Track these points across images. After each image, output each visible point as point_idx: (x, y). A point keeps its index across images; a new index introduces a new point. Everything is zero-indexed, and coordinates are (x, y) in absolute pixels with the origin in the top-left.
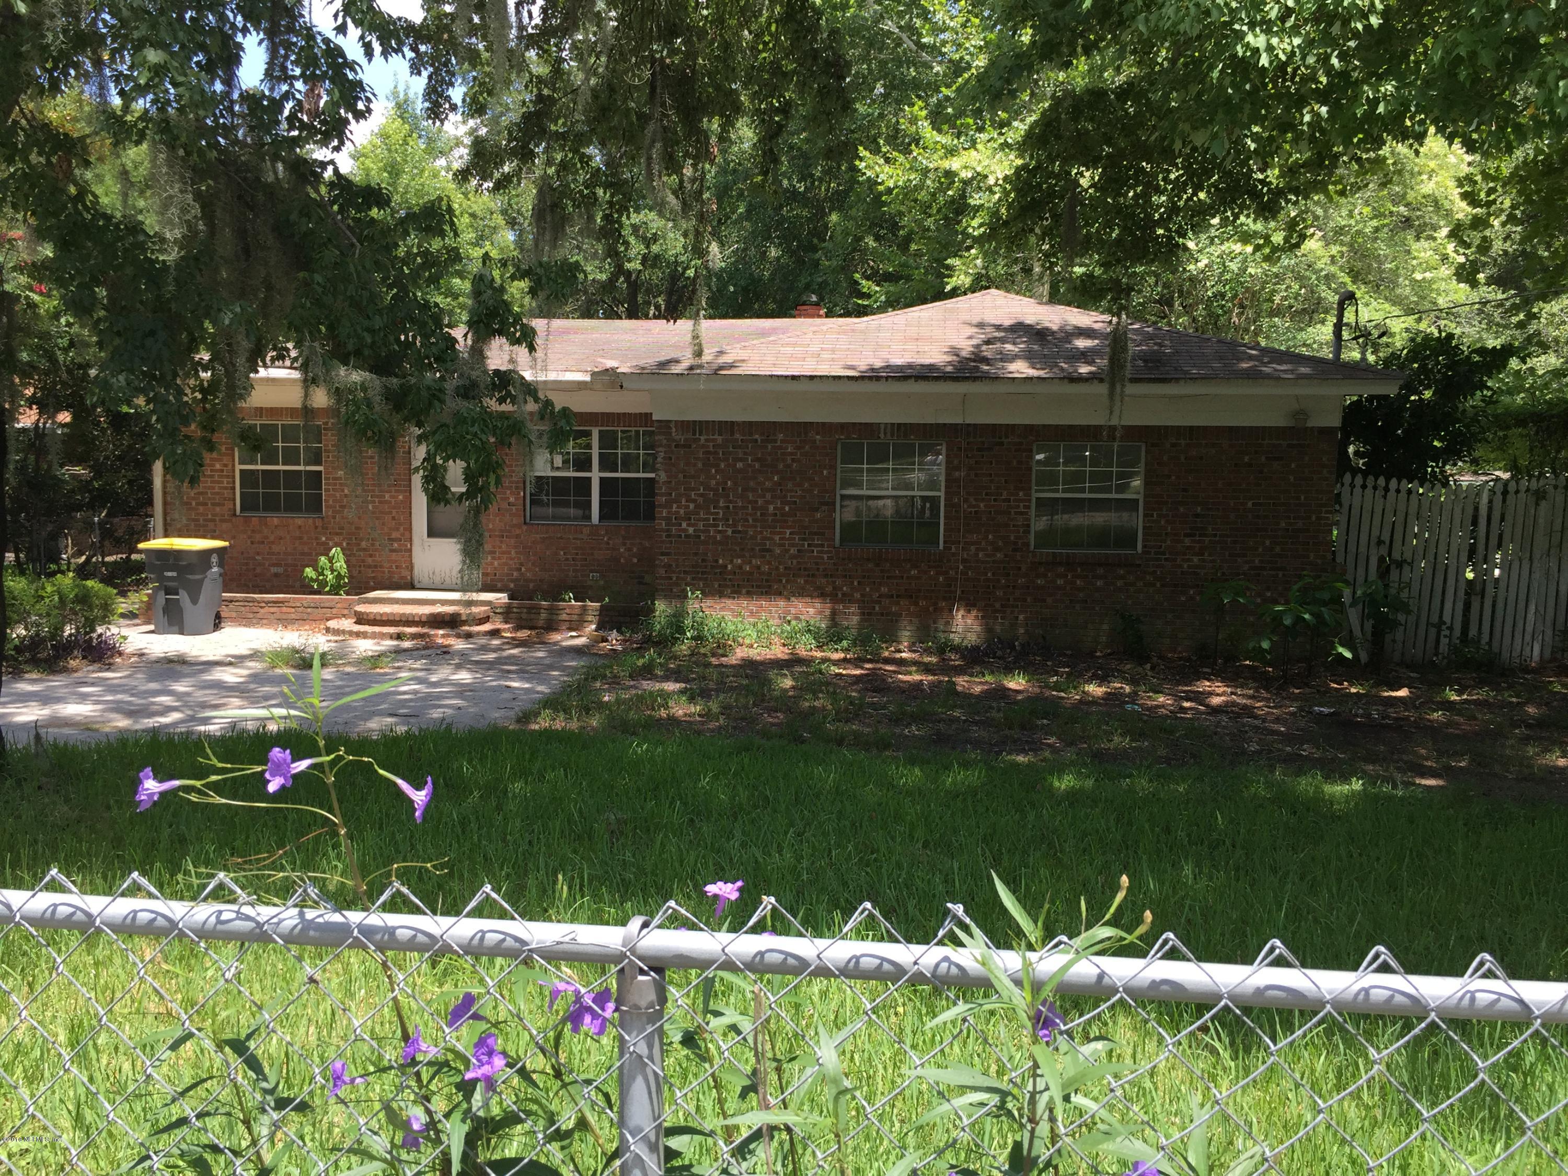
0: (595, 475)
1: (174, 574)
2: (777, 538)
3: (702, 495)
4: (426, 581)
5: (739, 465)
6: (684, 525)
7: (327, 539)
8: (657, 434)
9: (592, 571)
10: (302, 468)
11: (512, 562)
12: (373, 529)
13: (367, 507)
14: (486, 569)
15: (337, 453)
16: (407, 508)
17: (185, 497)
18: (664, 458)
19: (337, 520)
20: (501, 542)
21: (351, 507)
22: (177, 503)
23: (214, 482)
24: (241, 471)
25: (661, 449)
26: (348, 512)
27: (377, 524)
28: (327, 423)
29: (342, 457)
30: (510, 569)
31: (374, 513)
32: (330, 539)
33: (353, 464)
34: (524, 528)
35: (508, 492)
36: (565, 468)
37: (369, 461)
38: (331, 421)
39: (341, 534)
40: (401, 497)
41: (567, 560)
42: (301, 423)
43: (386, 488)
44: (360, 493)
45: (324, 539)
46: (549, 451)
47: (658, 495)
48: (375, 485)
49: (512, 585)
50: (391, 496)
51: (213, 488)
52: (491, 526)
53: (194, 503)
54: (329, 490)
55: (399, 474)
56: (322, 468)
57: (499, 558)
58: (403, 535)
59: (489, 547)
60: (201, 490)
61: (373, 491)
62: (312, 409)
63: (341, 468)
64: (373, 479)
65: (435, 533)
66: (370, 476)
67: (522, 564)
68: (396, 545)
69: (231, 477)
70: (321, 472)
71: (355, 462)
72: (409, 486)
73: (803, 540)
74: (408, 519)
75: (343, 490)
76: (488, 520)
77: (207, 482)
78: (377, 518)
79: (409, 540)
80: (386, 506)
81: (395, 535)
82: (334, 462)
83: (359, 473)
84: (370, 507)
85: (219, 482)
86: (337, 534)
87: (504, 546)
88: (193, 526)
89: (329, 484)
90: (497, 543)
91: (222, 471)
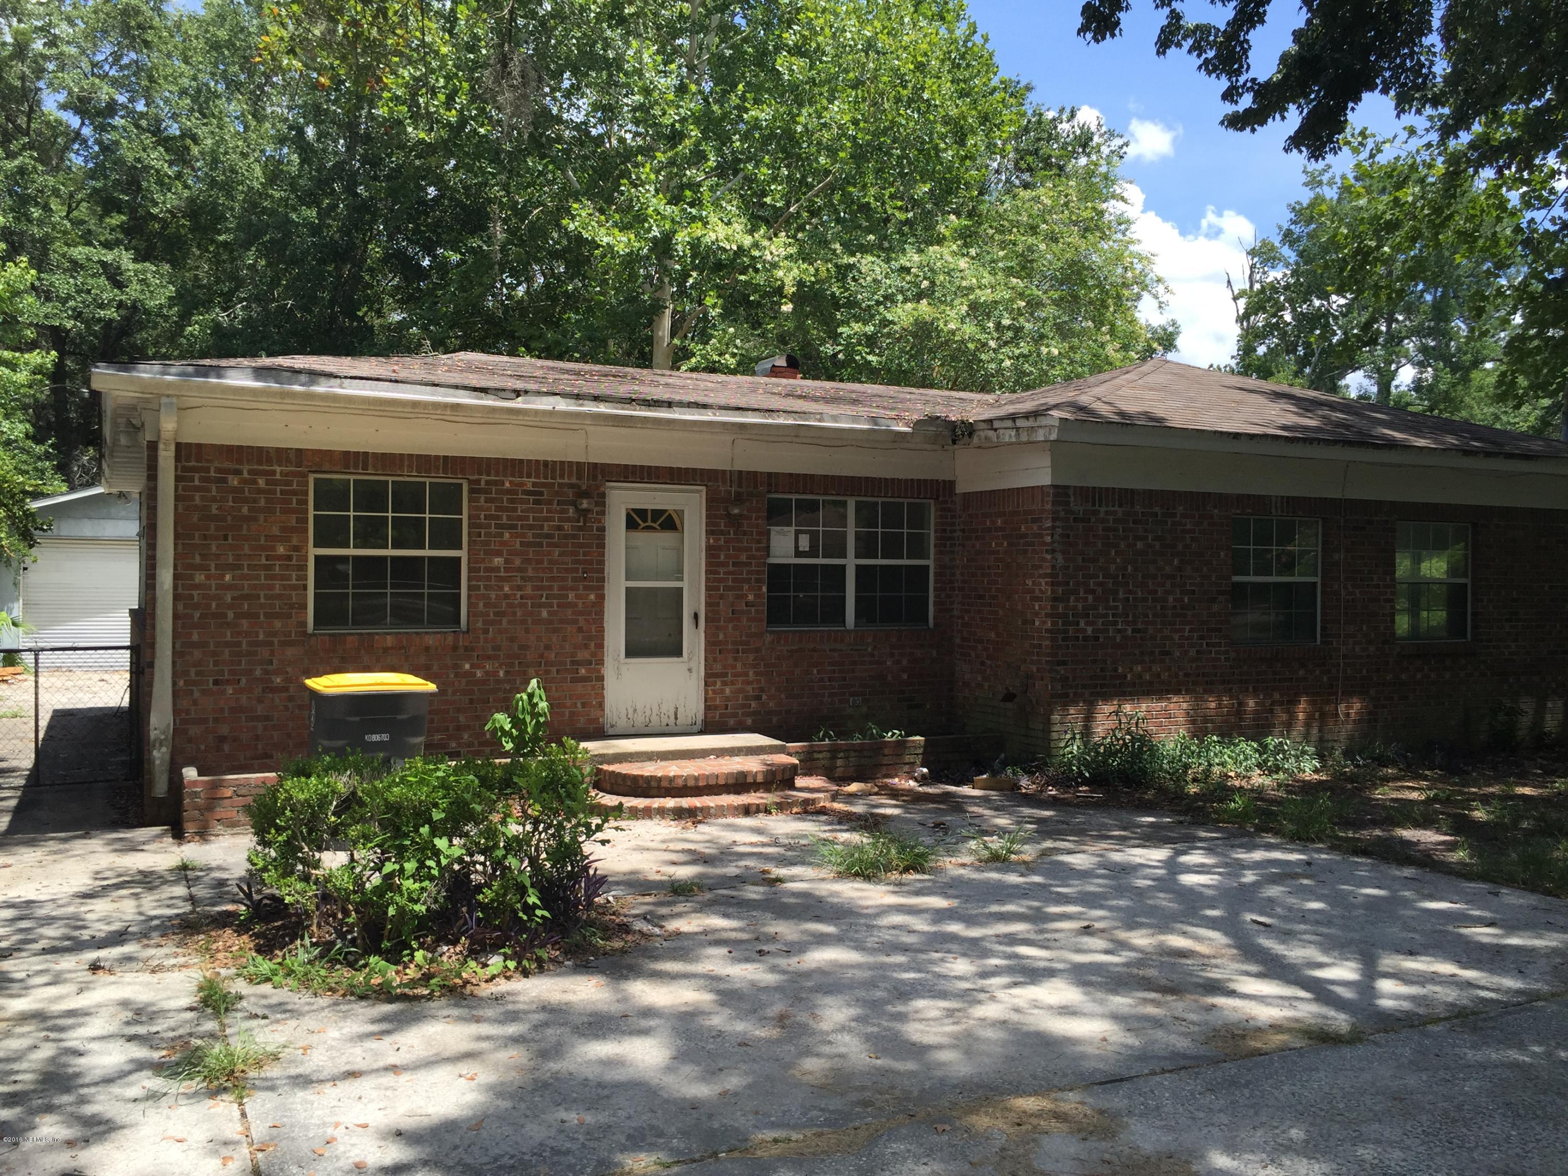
0: (851, 562)
1: (385, 737)
2: (1176, 637)
3: (1101, 584)
4: (622, 724)
5: (1140, 545)
6: (1082, 624)
7: (472, 666)
8: (1054, 503)
9: (852, 694)
10: (427, 553)
11: (749, 688)
12: (548, 647)
13: (540, 613)
14: (714, 699)
15: (493, 530)
16: (601, 613)
17: (214, 605)
18: (1061, 535)
19: (491, 635)
20: (736, 659)
21: (514, 614)
22: (197, 615)
23: (273, 577)
24: (317, 558)
25: (1058, 524)
26: (509, 622)
27: (554, 639)
28: (478, 482)
29: (501, 535)
30: (746, 698)
31: (550, 622)
32: (478, 667)
33: (518, 546)
34: (769, 638)
35: (746, 587)
36: (813, 553)
37: (545, 541)
38: (484, 478)
39: (496, 657)
40: (592, 597)
41: (821, 680)
42: (428, 481)
43: (570, 583)
44: (529, 591)
45: (467, 666)
46: (793, 529)
47: (1053, 584)
48: (552, 579)
49: (749, 721)
50: (577, 597)
51: (271, 587)
52: (721, 637)
53: (231, 615)
54: (478, 588)
55: (590, 562)
56: (462, 554)
57: (733, 683)
58: (594, 655)
59: (718, 668)
60: (246, 592)
61: (550, 588)
62: (455, 458)
63: (499, 554)
64: (551, 570)
65: (633, 651)
66: (546, 565)
67: (762, 690)
68: (583, 671)
69: (304, 568)
70: (459, 559)
71: (522, 544)
72: (602, 580)
73: (1202, 638)
74: (601, 630)
75: (501, 588)
76: (718, 628)
77: (258, 577)
78: (555, 631)
79: (601, 662)
80: (570, 611)
81: (582, 655)
82: (487, 543)
83: (528, 561)
84: (545, 614)
85: (283, 577)
86: (489, 658)
87: (739, 665)
88: (226, 655)
89: (479, 579)
90: (730, 661)
91: (289, 558)
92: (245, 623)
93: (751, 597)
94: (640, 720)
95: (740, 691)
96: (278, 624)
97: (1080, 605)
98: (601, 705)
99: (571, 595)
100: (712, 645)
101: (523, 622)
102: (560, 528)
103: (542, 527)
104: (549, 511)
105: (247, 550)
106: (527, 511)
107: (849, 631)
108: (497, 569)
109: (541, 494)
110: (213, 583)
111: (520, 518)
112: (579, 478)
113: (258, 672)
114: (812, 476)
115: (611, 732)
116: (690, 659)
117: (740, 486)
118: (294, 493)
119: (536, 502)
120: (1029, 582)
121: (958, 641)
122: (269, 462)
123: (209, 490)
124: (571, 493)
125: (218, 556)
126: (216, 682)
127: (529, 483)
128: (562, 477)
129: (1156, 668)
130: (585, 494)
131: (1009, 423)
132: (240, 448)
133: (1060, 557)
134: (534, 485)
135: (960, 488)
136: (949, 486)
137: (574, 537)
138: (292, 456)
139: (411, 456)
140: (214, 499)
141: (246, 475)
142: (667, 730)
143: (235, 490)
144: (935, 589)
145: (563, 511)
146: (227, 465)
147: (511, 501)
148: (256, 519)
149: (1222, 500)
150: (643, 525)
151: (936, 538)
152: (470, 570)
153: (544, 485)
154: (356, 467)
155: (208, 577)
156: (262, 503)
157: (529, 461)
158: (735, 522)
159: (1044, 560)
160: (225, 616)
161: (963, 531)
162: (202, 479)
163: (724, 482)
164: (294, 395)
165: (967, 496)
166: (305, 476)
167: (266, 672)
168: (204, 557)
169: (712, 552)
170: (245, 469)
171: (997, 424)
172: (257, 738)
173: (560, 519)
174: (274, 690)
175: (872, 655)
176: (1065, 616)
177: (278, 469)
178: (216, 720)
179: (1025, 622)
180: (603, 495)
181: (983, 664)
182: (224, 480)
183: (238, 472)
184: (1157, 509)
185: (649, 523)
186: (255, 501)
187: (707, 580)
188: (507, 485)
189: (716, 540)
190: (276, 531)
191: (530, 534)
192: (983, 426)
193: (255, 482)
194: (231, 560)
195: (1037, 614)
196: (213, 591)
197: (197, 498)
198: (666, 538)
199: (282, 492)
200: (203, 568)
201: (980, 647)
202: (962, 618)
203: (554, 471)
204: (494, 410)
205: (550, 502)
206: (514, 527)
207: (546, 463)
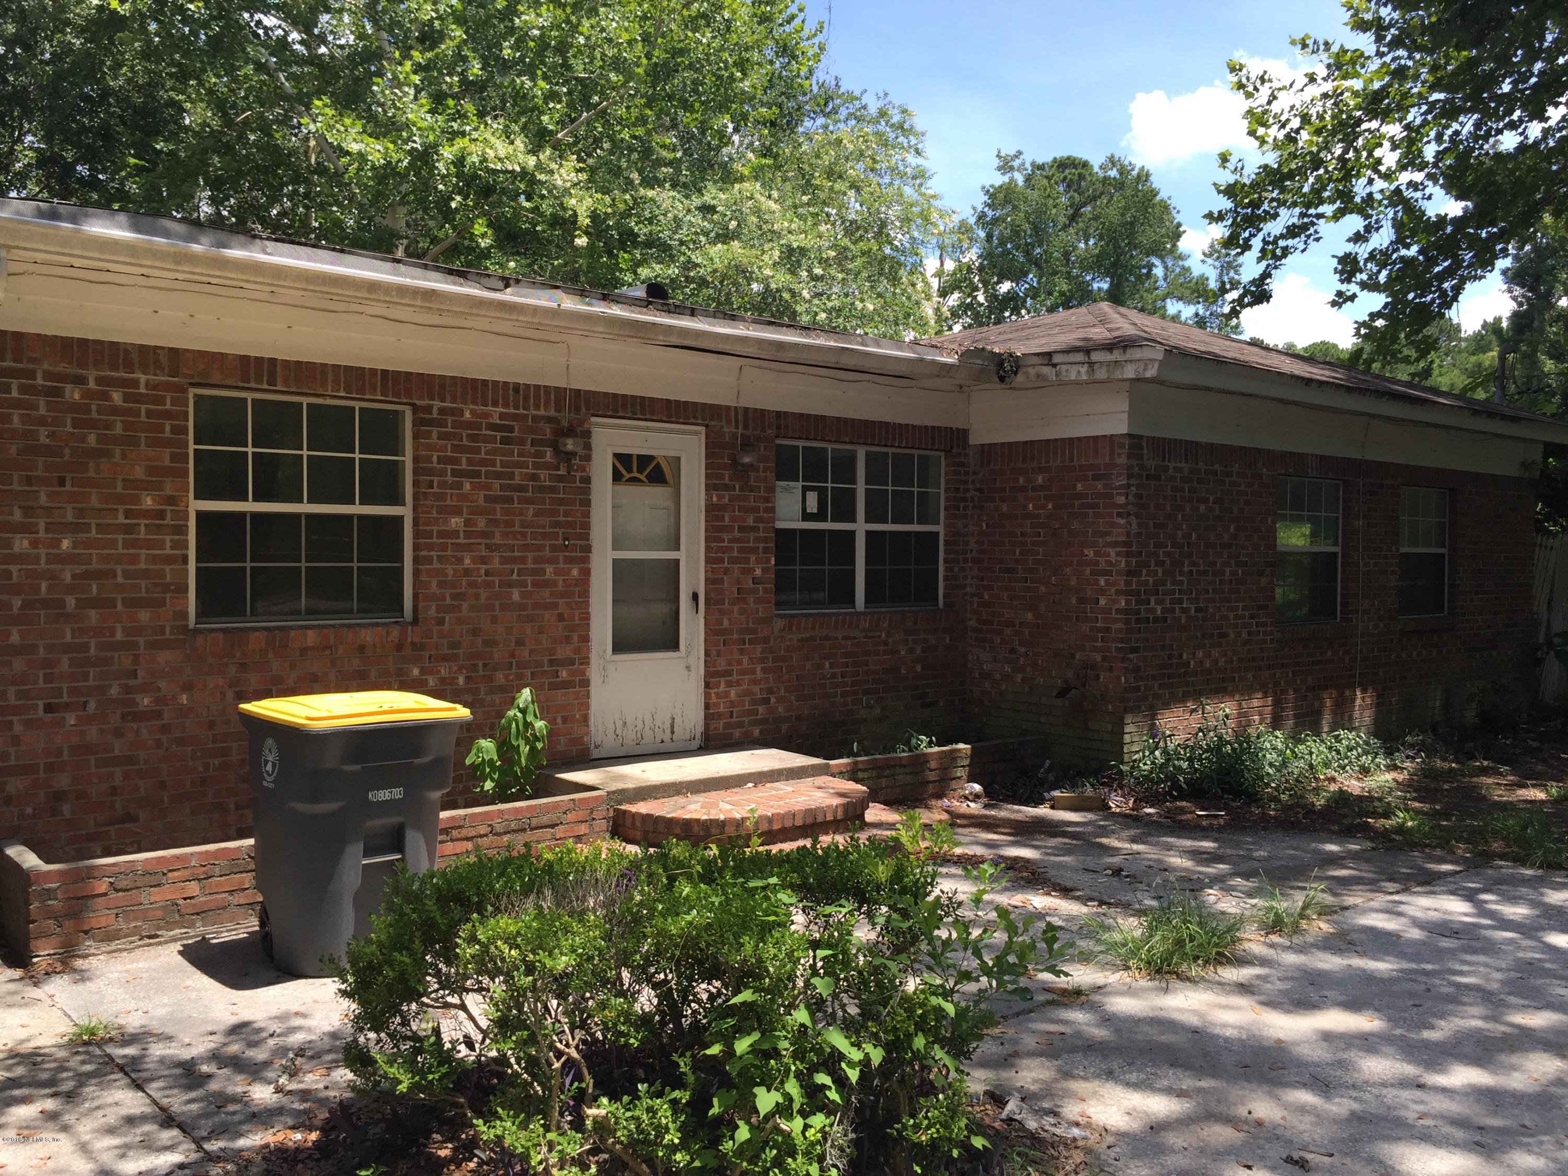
0: (861, 528)
4: (610, 744)
6: (1153, 603)
7: (423, 671)
8: (1129, 456)
9: (866, 692)
10: (356, 509)
11: (756, 689)
12: (520, 643)
13: (510, 596)
14: (717, 705)
15: (449, 478)
16: (585, 594)
17: (44, 587)
18: (1135, 495)
19: (447, 626)
20: (741, 651)
21: (477, 596)
22: (17, 603)
23: (136, 544)
24: (200, 515)
25: (1133, 481)
26: (471, 608)
27: (528, 631)
28: (429, 409)
29: (460, 486)
30: (754, 702)
31: (522, 607)
32: (431, 672)
33: (481, 502)
34: (779, 624)
35: (753, 558)
36: (820, 516)
37: (516, 495)
38: (437, 404)
39: (452, 658)
40: (575, 572)
41: (834, 676)
42: (357, 405)
43: (547, 553)
44: (496, 564)
45: (416, 672)
46: (800, 484)
47: (1127, 554)
48: (526, 548)
49: (756, 732)
50: (556, 572)
51: (134, 559)
52: (726, 623)
53: (71, 602)
54: (429, 560)
55: (572, 525)
56: (405, 511)
57: (738, 684)
58: (577, 651)
59: (722, 664)
60: (95, 566)
61: (523, 560)
62: (397, 374)
63: (457, 512)
64: (524, 535)
65: (620, 646)
66: (517, 528)
67: (770, 691)
68: (564, 674)
69: (182, 530)
70: (401, 518)
71: (487, 498)
72: (588, 549)
73: (1252, 617)
74: (586, 617)
75: (460, 560)
76: (722, 612)
77: (113, 544)
78: (530, 619)
79: (586, 661)
80: (547, 591)
81: (564, 652)
82: (441, 497)
83: (494, 523)
84: (516, 596)
85: (150, 544)
86: (445, 658)
87: (745, 660)
88: (64, 664)
89: (430, 547)
90: (736, 656)
91: (161, 515)
92: (93, 616)
93: (758, 572)
94: (630, 736)
95: (748, 693)
96: (144, 616)
97: (1151, 580)
98: (586, 719)
99: (549, 569)
100: (713, 633)
101: (490, 608)
102: (534, 477)
103: (511, 476)
104: (521, 454)
105: (95, 502)
106: (495, 452)
107: (858, 614)
108: (455, 534)
109: (511, 429)
110: (43, 552)
111: (484, 463)
112: (558, 410)
113: (114, 691)
114: (823, 418)
115: (595, 754)
116: (688, 654)
117: (746, 427)
118: (168, 415)
119: (505, 441)
120: (1090, 553)
121: (973, 623)
122: (129, 367)
123: (35, 407)
124: (547, 428)
125: (48, 510)
126: (49, 708)
127: (495, 413)
128: (537, 407)
129: (1215, 653)
130: (570, 432)
131: (1080, 357)
132: (83, 342)
133: (1134, 522)
134: (502, 416)
135: (975, 439)
136: (964, 434)
137: (553, 490)
138: (164, 359)
139: (336, 367)
140: (42, 422)
141: (92, 385)
142: (662, 748)
143: (74, 408)
144: (946, 561)
145: (540, 455)
146: (62, 368)
147: (474, 438)
148: (107, 454)
149: (1270, 457)
150: (627, 476)
151: (947, 499)
152: (417, 534)
153: (515, 417)
154: (259, 380)
155: (34, 544)
156: (119, 429)
157: (495, 383)
158: (741, 472)
159: (1114, 525)
160: (61, 604)
161: (981, 491)
162: (23, 389)
163: (728, 422)
164: (192, 258)
165: (987, 451)
166: (185, 391)
167: (127, 690)
168: (27, 511)
169: (713, 512)
170: (92, 376)
171: (1057, 359)
172: (114, 791)
173: (536, 466)
174: (139, 716)
175: (886, 644)
176: (1137, 592)
177: (143, 378)
178: (50, 767)
179: (1082, 601)
180: (587, 434)
181: (1013, 651)
182: (58, 392)
183: (80, 380)
184: (1217, 467)
185: (635, 474)
186: (108, 426)
187: (708, 549)
188: (467, 415)
189: (720, 497)
190: (139, 472)
191: (497, 484)
192: (1036, 360)
193: (106, 396)
194: (70, 518)
195: (1102, 592)
196: (43, 565)
197: (16, 419)
198: (656, 494)
199: (149, 413)
200: (26, 528)
201: (1008, 631)
202: (980, 596)
203: (526, 398)
204: (480, 303)
205: (521, 441)
206: (477, 474)
207: (517, 387)
